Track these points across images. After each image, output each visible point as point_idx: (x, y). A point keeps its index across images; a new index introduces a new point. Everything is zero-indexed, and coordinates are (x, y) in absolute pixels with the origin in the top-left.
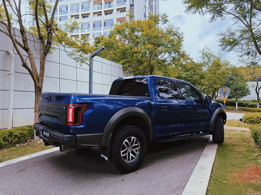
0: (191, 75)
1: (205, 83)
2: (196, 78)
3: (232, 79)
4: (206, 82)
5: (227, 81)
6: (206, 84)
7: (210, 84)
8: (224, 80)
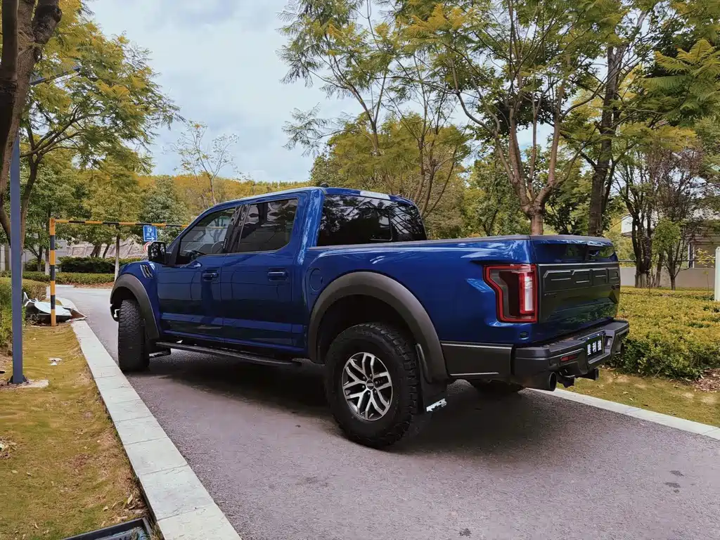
0: (47, 183)
1: (94, 210)
2: (65, 193)
3: (168, 207)
4: (100, 209)
5: (155, 210)
6: (99, 215)
7: (111, 215)
8: (148, 208)
